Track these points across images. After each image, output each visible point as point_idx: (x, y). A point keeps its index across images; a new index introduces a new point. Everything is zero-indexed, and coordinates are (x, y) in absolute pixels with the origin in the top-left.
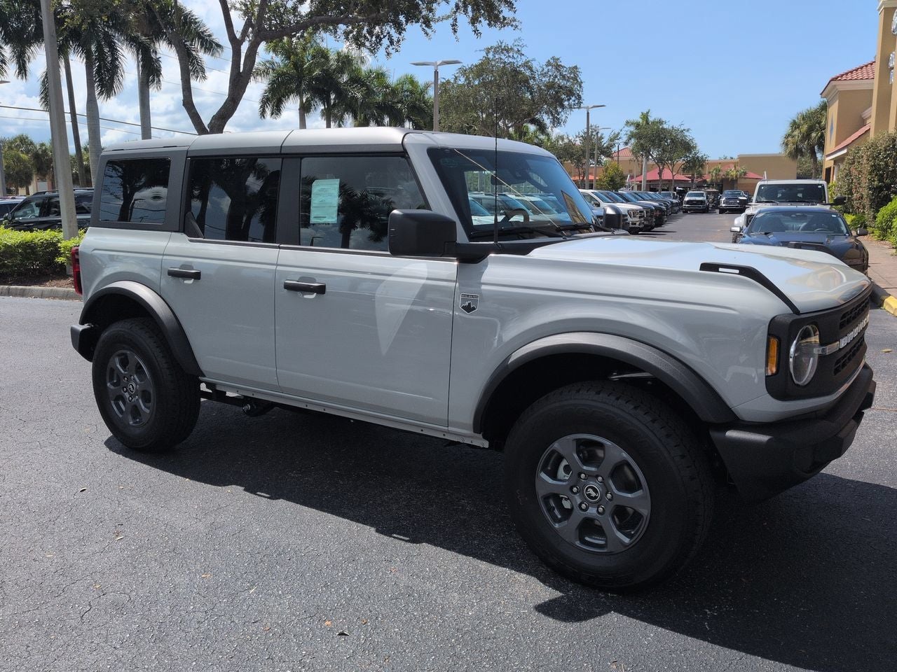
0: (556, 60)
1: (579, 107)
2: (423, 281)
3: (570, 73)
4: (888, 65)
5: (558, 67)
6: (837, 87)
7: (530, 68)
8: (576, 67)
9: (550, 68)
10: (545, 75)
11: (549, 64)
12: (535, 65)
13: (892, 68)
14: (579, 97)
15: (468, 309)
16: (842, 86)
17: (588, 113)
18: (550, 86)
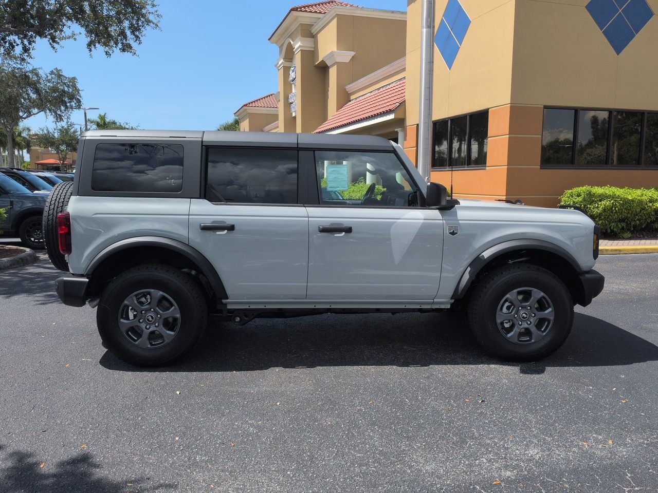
0: (58, 71)
1: (80, 108)
2: (422, 221)
3: (70, 82)
4: (288, 101)
5: (60, 76)
6: (247, 111)
7: (37, 75)
8: (74, 78)
9: (53, 76)
10: (49, 81)
11: (52, 73)
12: (41, 72)
13: (292, 103)
14: (79, 101)
15: (453, 233)
16: (250, 110)
17: (85, 113)
18: (54, 89)
